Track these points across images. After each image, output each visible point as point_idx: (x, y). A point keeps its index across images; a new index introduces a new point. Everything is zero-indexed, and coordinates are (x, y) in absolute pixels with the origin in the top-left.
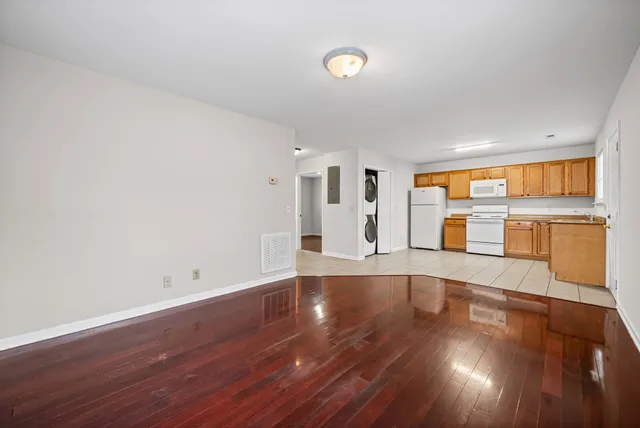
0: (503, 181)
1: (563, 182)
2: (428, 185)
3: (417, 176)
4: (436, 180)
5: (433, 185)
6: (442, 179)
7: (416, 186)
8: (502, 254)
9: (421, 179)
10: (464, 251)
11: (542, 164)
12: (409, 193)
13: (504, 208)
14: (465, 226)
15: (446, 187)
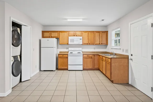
0: (81, 37)
1: (100, 39)
2: (49, 37)
3: (43, 32)
4: (53, 34)
5: (52, 37)
6: (56, 35)
7: (43, 37)
8: (82, 70)
9: (46, 34)
10: (67, 69)
11: (94, 32)
12: (40, 41)
13: (80, 49)
14: (67, 58)
15: (58, 39)
